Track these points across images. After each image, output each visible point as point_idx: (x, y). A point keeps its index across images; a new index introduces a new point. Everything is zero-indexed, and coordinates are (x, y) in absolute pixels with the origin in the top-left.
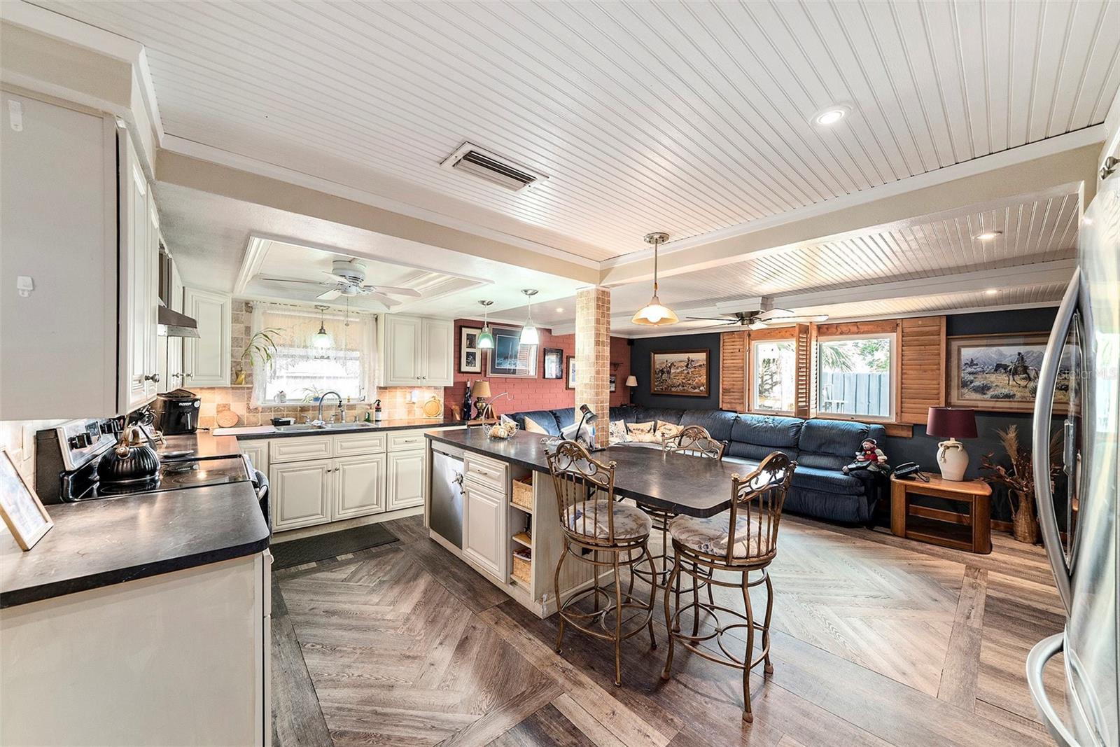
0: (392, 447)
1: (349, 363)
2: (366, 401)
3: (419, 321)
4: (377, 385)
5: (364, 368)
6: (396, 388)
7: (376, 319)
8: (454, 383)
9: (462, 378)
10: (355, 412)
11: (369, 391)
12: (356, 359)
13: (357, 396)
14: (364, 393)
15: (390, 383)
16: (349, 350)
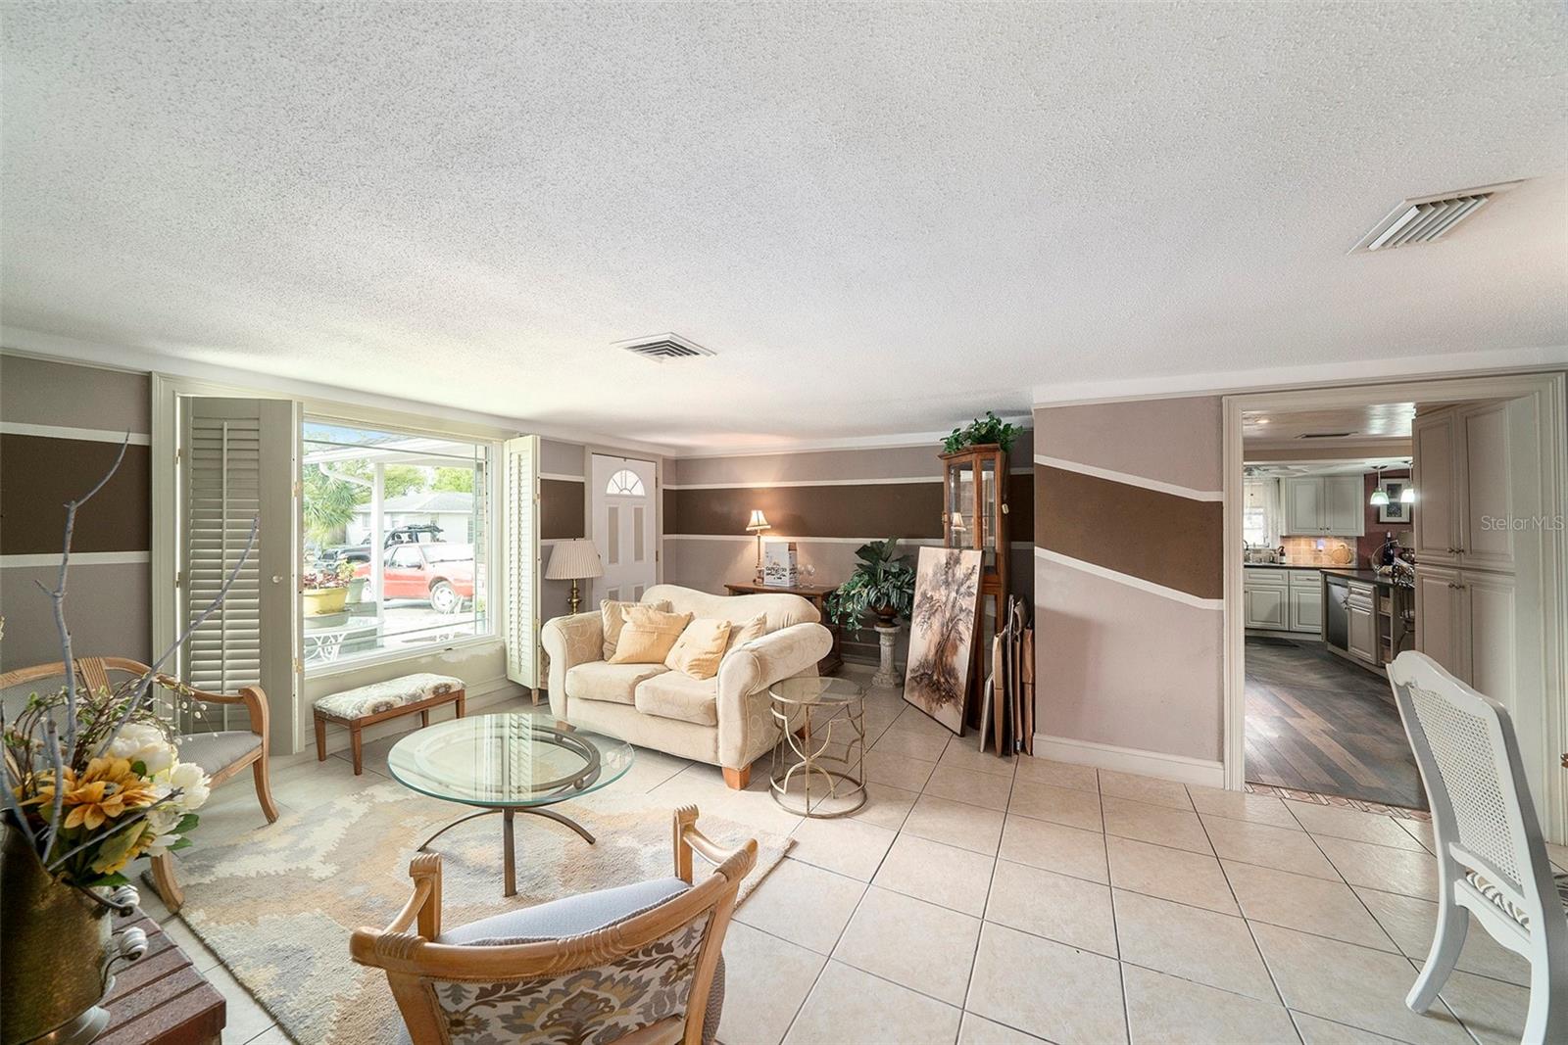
0: (1294, 582)
1: (1254, 517)
2: (1270, 547)
3: (1321, 480)
4: (1279, 534)
5: (1267, 521)
6: (1300, 537)
7: (1278, 481)
8: (1366, 534)
9: (1379, 528)
10: (1258, 555)
11: (1273, 538)
12: (1260, 514)
13: (1262, 543)
14: (1268, 541)
15: (1291, 533)
16: (1253, 507)
